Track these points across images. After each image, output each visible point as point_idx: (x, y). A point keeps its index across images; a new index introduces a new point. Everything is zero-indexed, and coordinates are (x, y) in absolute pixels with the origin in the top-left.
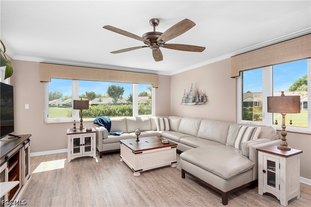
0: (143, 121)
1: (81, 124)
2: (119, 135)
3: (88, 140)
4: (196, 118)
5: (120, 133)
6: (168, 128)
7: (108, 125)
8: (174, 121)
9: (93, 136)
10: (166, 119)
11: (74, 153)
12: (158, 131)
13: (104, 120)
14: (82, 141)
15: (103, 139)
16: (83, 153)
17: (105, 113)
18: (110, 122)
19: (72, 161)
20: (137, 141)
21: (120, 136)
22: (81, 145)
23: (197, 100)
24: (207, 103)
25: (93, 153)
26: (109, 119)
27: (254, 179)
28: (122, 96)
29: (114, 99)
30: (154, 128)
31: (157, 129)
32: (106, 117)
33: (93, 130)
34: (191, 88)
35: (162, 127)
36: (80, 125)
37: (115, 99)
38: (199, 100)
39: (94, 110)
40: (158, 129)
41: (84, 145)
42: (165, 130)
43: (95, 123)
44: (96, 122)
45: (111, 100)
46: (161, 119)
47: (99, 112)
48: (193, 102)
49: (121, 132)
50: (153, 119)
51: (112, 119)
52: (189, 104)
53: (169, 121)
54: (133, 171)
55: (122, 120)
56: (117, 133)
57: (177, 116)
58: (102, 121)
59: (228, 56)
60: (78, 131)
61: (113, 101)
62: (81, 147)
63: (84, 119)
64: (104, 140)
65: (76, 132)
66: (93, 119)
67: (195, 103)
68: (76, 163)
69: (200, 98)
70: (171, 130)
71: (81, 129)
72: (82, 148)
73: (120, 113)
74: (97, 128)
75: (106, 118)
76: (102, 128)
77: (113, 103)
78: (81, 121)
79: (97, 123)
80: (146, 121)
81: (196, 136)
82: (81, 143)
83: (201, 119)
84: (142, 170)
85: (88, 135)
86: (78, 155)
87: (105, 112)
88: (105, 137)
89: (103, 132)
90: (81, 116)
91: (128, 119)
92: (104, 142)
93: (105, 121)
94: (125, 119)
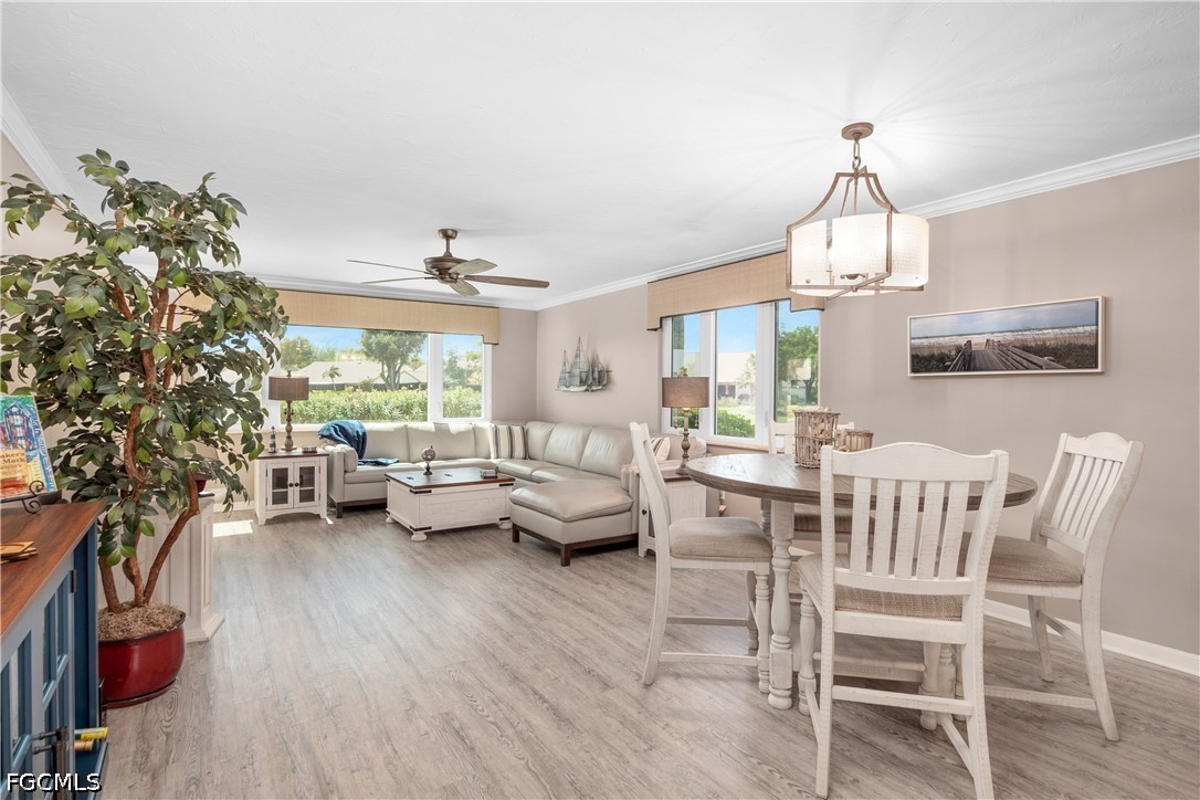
0: (453, 434)
1: (289, 437)
2: (386, 465)
3: (307, 475)
4: (583, 425)
5: (390, 461)
6: (519, 451)
7: (359, 442)
8: (537, 432)
9: (320, 465)
10: (517, 430)
11: (273, 503)
12: (494, 460)
13: (347, 427)
14: (294, 477)
15: (345, 472)
16: (294, 504)
17: (349, 413)
18: (364, 434)
19: (269, 522)
20: (426, 474)
21: (388, 467)
22: (291, 485)
23: (590, 380)
24: (610, 386)
25: (319, 506)
26: (362, 427)
27: (634, 532)
28: (420, 356)
29: (385, 366)
30: (483, 451)
31: (490, 454)
32: (355, 422)
33: (320, 451)
34: (578, 349)
35: (505, 449)
36: (285, 440)
37: (389, 367)
38: (594, 379)
39: (318, 404)
40: (492, 456)
41: (297, 485)
42: (511, 456)
43: (323, 436)
44: (325, 433)
45: (374, 370)
46: (503, 428)
47: (333, 409)
48: (582, 383)
49: (391, 458)
50: (482, 429)
51: (369, 426)
52: (572, 389)
53: (525, 434)
54: (409, 532)
55: (397, 430)
56: (380, 460)
57: (542, 421)
58: (343, 430)
59: (643, 280)
60: (282, 453)
61: (382, 375)
62: (290, 489)
63: (296, 427)
64: (347, 475)
65: (277, 454)
66: (318, 427)
67: (585, 387)
68: (280, 526)
69: (596, 375)
70: (527, 456)
71: (289, 447)
72: (293, 493)
73: (396, 413)
74: (330, 448)
75: (354, 425)
76: (344, 447)
77: (381, 382)
78: (289, 430)
79: (330, 437)
80: (461, 435)
81: (576, 465)
82: (290, 481)
83: (590, 427)
84: (430, 528)
85: (308, 462)
86: (282, 509)
87: (352, 410)
88: (350, 468)
89: (345, 456)
90: (289, 416)
91: (412, 429)
92: (348, 480)
93: (350, 431)
94: (406, 426)
